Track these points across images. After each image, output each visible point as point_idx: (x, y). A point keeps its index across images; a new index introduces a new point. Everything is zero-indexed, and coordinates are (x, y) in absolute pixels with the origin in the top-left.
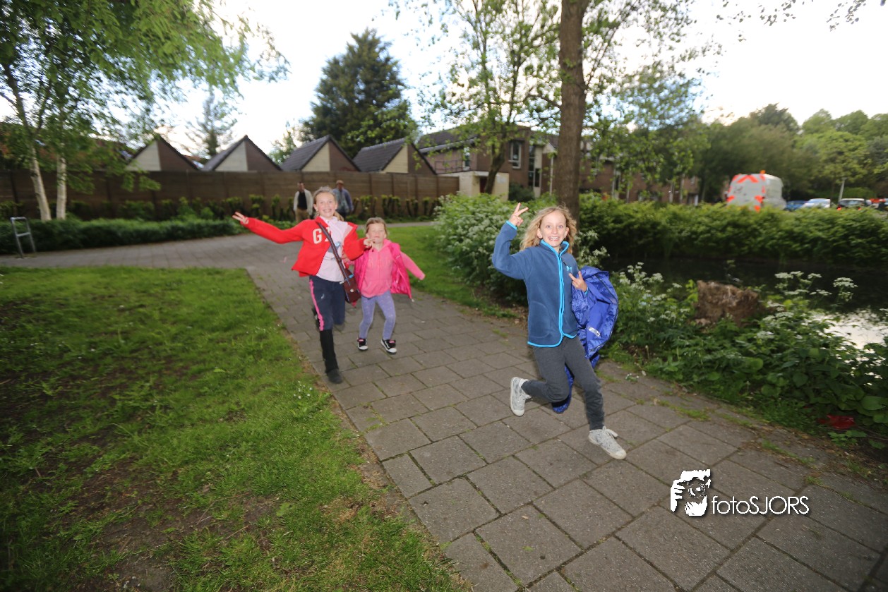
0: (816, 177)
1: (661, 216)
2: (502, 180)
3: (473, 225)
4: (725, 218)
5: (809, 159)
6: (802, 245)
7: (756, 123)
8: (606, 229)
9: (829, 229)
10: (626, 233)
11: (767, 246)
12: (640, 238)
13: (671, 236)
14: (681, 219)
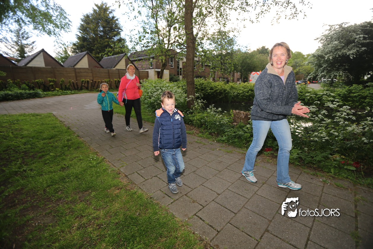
1: (227, 87)
2: (166, 73)
3: (155, 92)
4: (248, 88)
7: (258, 53)
8: (207, 92)
10: (215, 94)
12: (220, 96)
13: (231, 95)
14: (234, 88)
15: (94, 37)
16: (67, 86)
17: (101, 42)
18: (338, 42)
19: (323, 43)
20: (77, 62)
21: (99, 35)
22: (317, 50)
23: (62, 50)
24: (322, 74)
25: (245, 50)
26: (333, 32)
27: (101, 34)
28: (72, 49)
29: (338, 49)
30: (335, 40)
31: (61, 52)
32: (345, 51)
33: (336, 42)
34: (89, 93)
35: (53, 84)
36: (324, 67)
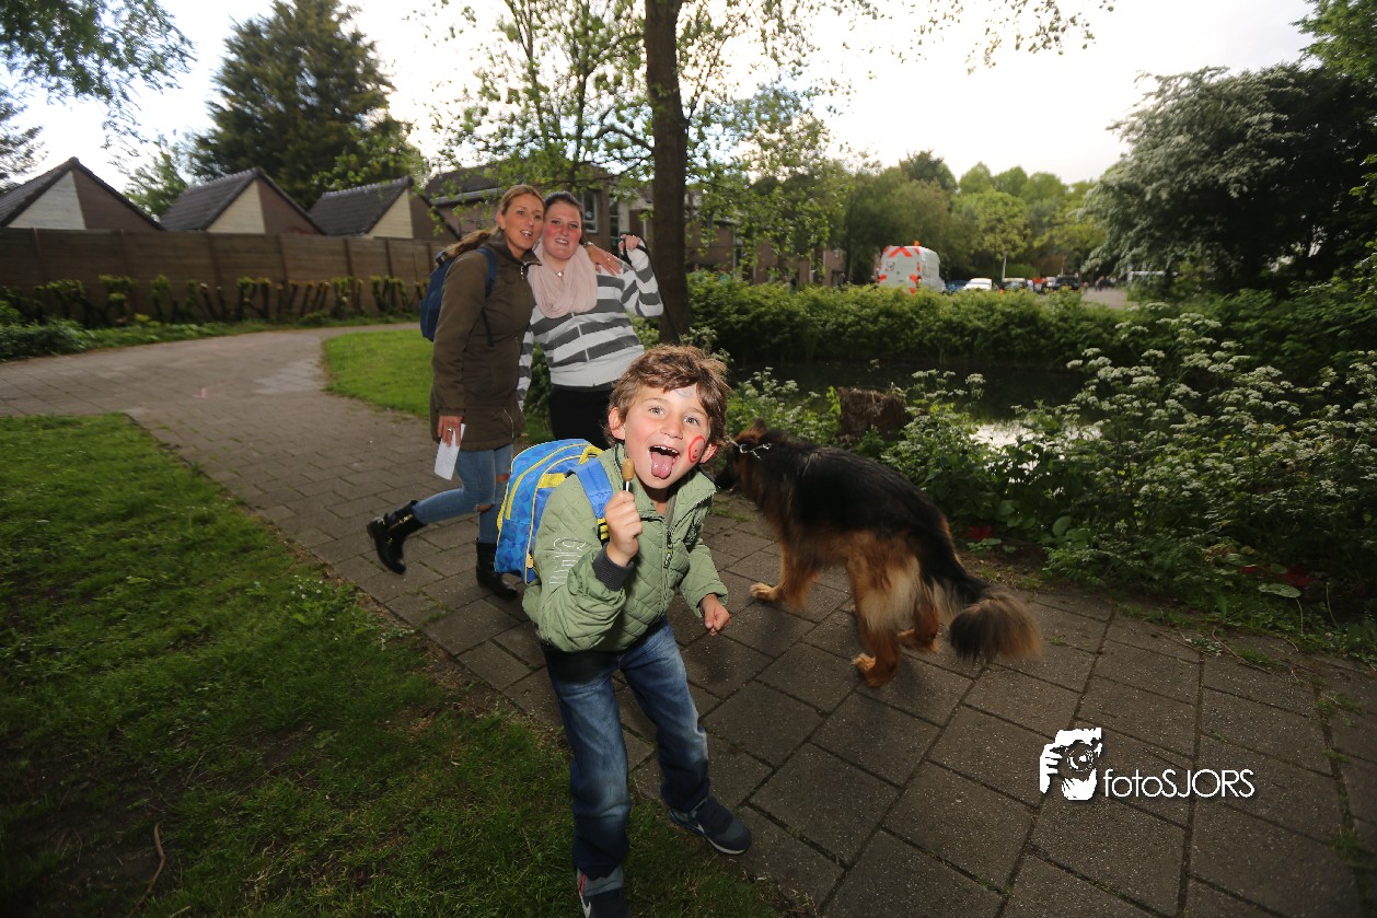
0: (976, 251)
1: (797, 302)
4: (876, 305)
5: (967, 228)
6: (961, 338)
7: (906, 177)
8: (728, 322)
9: (988, 317)
10: (754, 327)
11: (925, 341)
12: (774, 335)
13: (813, 329)
14: (824, 307)
15: (279, 112)
16: (182, 306)
17: (312, 134)
18: (1189, 136)
19: (1134, 141)
20: (215, 211)
21: (302, 107)
22: (1116, 167)
23: (152, 165)
24: (1135, 251)
25: (861, 165)
26: (1170, 102)
27: (309, 101)
28: (196, 161)
29: (1189, 164)
30: (1177, 130)
31: (149, 172)
32: (1211, 170)
33: (1181, 139)
34: (270, 330)
35: (123, 296)
36: (1139, 227)
